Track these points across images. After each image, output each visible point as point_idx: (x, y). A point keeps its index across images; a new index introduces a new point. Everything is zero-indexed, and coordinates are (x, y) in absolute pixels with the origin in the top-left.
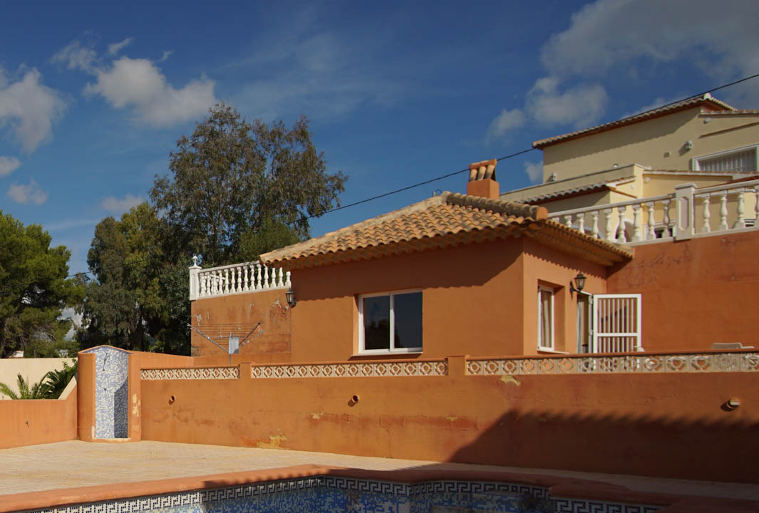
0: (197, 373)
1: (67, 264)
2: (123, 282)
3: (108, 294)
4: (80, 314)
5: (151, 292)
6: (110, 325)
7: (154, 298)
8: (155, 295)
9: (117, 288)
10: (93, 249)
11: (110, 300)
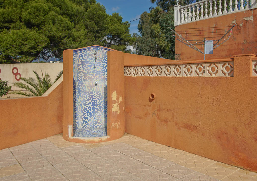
0: (177, 70)
1: (129, 28)
2: (151, 35)
3: (145, 40)
4: (135, 48)
5: (161, 39)
6: (145, 52)
7: (162, 41)
8: (163, 40)
9: (148, 38)
10: (140, 24)
11: (145, 43)
